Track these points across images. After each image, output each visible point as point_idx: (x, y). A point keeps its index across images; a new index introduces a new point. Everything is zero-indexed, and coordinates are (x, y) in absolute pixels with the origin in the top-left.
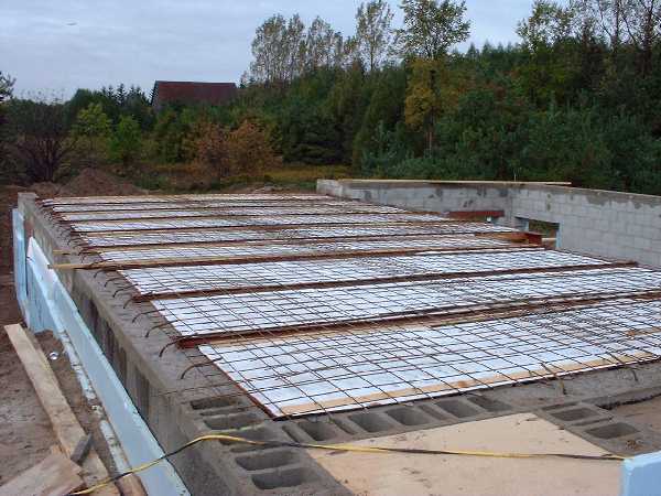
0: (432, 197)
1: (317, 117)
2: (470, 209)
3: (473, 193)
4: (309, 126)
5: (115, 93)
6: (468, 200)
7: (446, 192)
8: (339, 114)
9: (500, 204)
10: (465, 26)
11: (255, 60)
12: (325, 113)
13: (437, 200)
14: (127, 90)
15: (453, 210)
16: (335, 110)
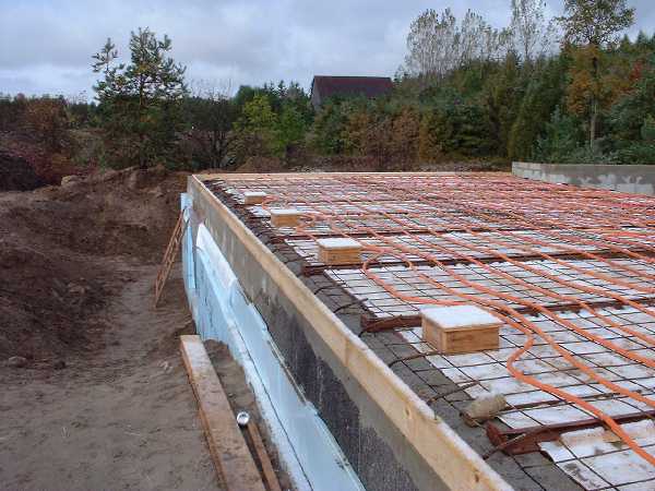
1: (474, 109)
4: (465, 118)
5: (276, 89)
8: (495, 105)
10: (629, 13)
11: (410, 54)
12: (482, 106)
14: (287, 86)
16: (490, 101)
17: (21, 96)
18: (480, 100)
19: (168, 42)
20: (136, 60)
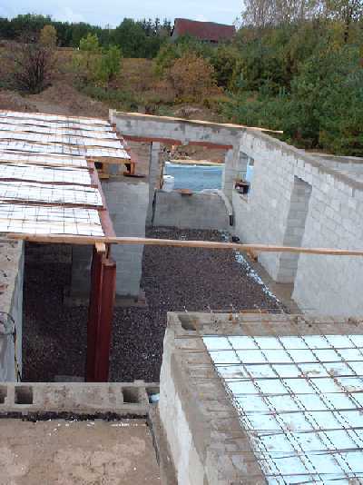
0: (176, 129)
2: (207, 140)
3: (209, 131)
5: (152, 24)
6: (204, 135)
7: (187, 127)
9: (229, 140)
11: (245, 9)
13: (180, 132)
14: (162, 23)
15: (192, 140)
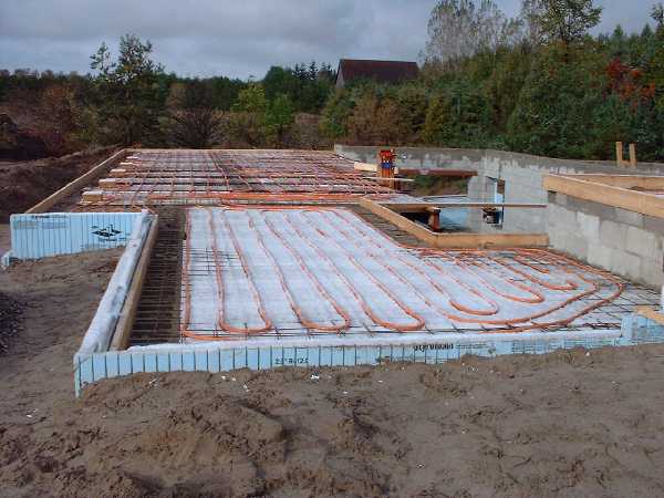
0: (413, 158)
1: (478, 97)
4: (469, 106)
5: (307, 70)
8: (498, 93)
10: (597, 12)
11: (430, 40)
12: (486, 94)
13: (418, 161)
14: (319, 68)
16: (494, 91)
17: (49, 72)
18: (484, 89)
19: (150, 46)
20: (124, 61)
